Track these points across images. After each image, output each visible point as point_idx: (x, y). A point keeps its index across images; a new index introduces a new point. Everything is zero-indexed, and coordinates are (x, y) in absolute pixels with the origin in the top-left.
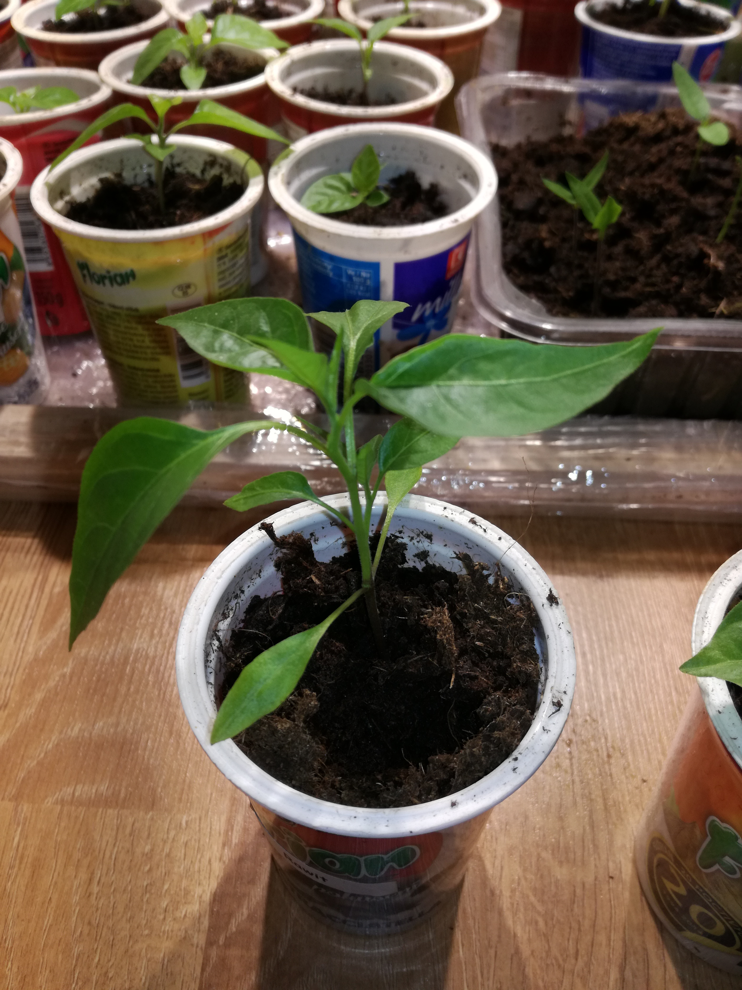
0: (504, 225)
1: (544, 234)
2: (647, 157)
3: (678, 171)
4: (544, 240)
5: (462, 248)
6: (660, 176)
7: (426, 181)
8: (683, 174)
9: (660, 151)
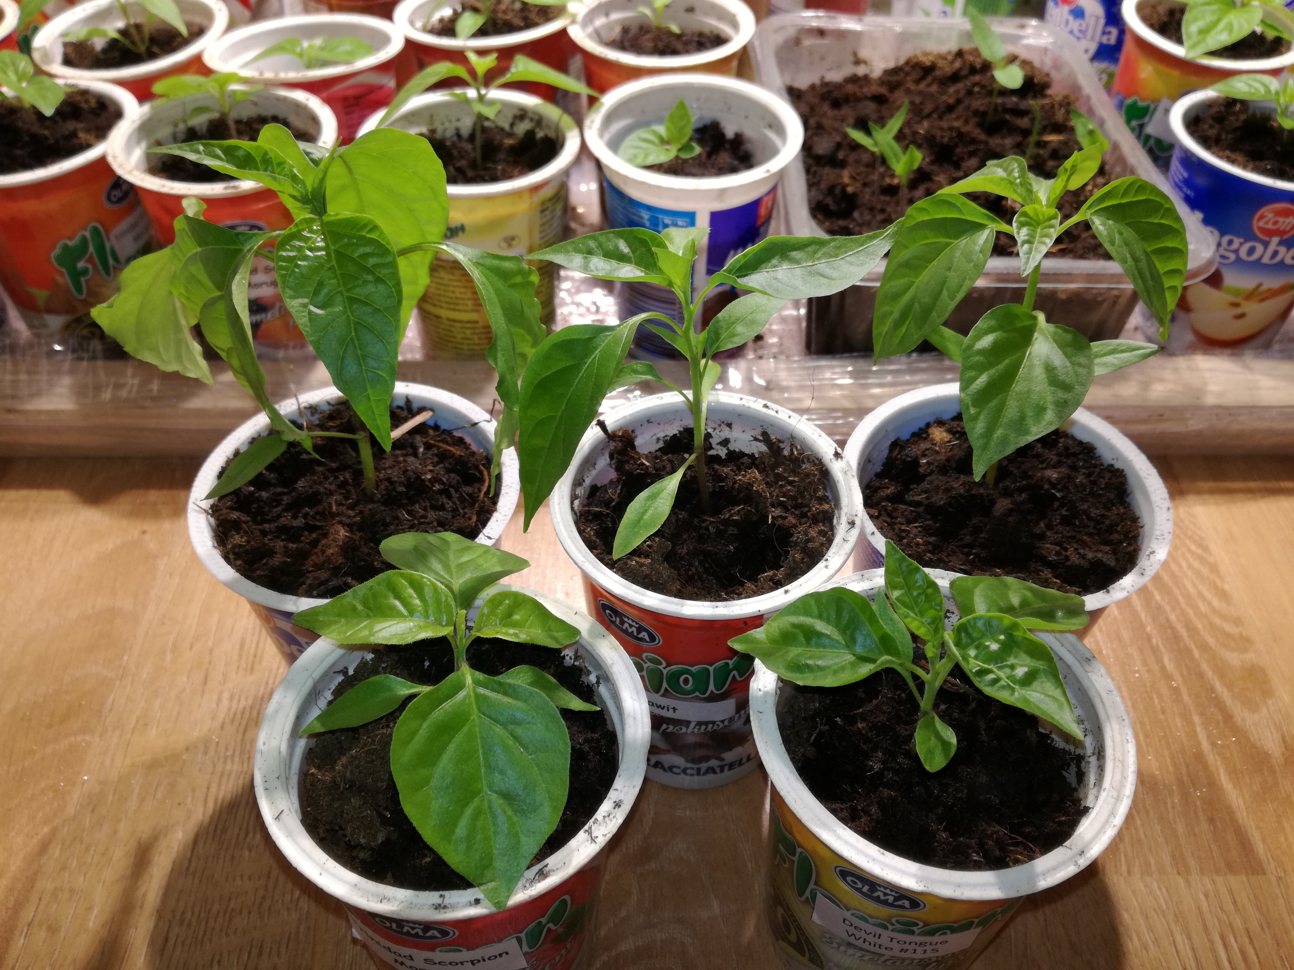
0: (808, 171)
1: (846, 180)
2: (945, 98)
3: (976, 113)
4: (847, 185)
5: (771, 196)
6: (957, 118)
7: (730, 131)
8: (981, 115)
9: (957, 92)
